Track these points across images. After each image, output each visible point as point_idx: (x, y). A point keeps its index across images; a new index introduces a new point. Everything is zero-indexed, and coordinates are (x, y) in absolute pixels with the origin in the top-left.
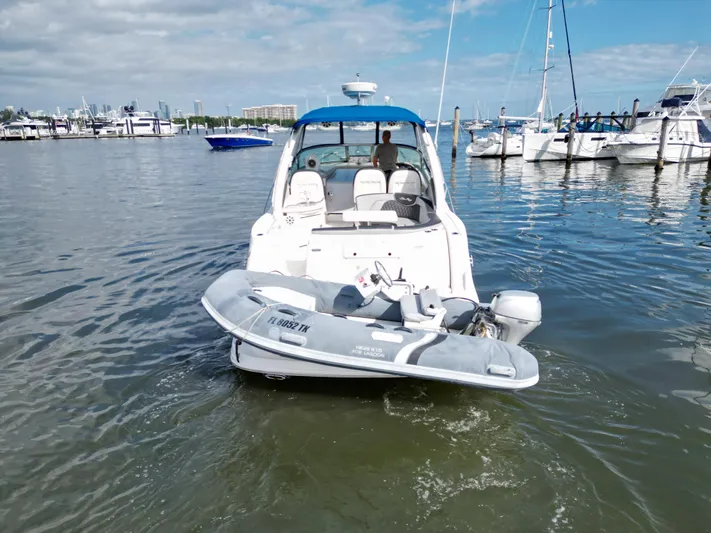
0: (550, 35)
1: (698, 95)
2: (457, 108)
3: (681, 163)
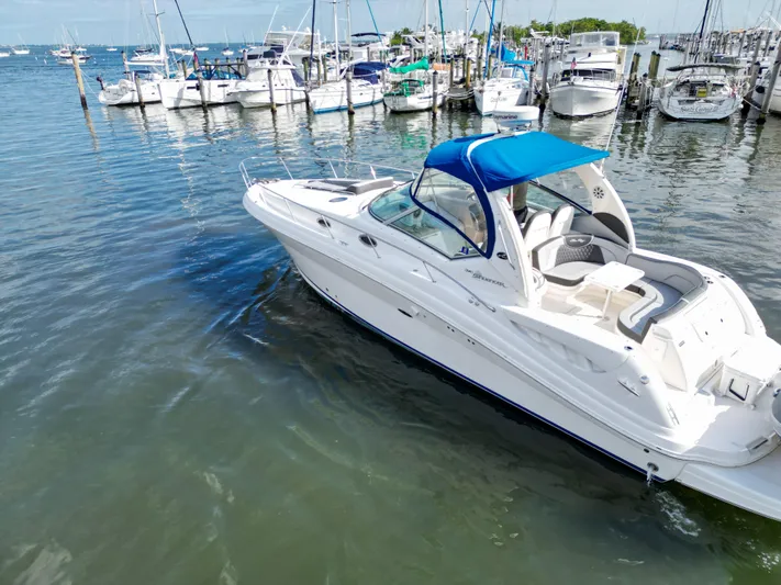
1: (287, 46)
3: (287, 105)
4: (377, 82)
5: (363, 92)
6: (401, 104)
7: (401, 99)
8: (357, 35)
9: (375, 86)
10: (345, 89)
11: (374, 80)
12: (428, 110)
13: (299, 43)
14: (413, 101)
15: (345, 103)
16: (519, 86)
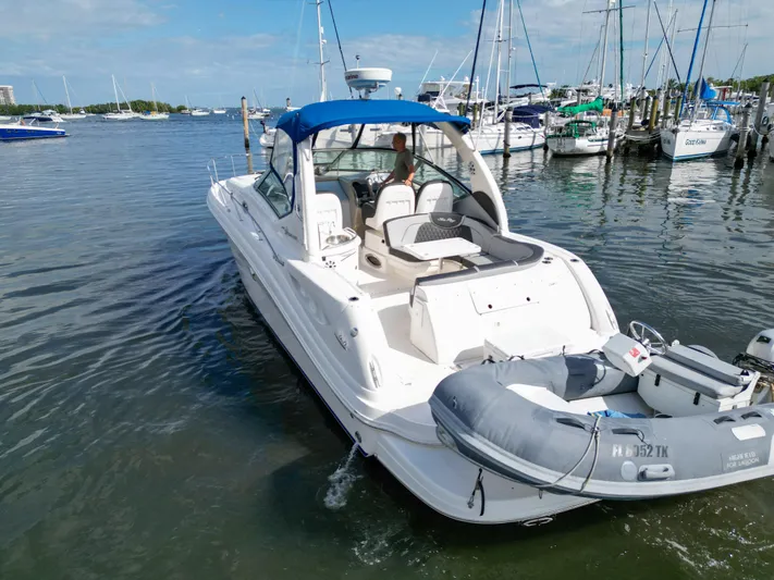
0: (322, 30)
1: (443, 91)
2: (243, 98)
3: (437, 148)
4: (538, 127)
5: (521, 136)
6: (566, 147)
7: (567, 140)
8: (516, 87)
9: (536, 130)
10: (503, 131)
11: (536, 123)
12: (601, 154)
13: (455, 92)
14: (582, 144)
15: (501, 146)
16: (721, 129)
